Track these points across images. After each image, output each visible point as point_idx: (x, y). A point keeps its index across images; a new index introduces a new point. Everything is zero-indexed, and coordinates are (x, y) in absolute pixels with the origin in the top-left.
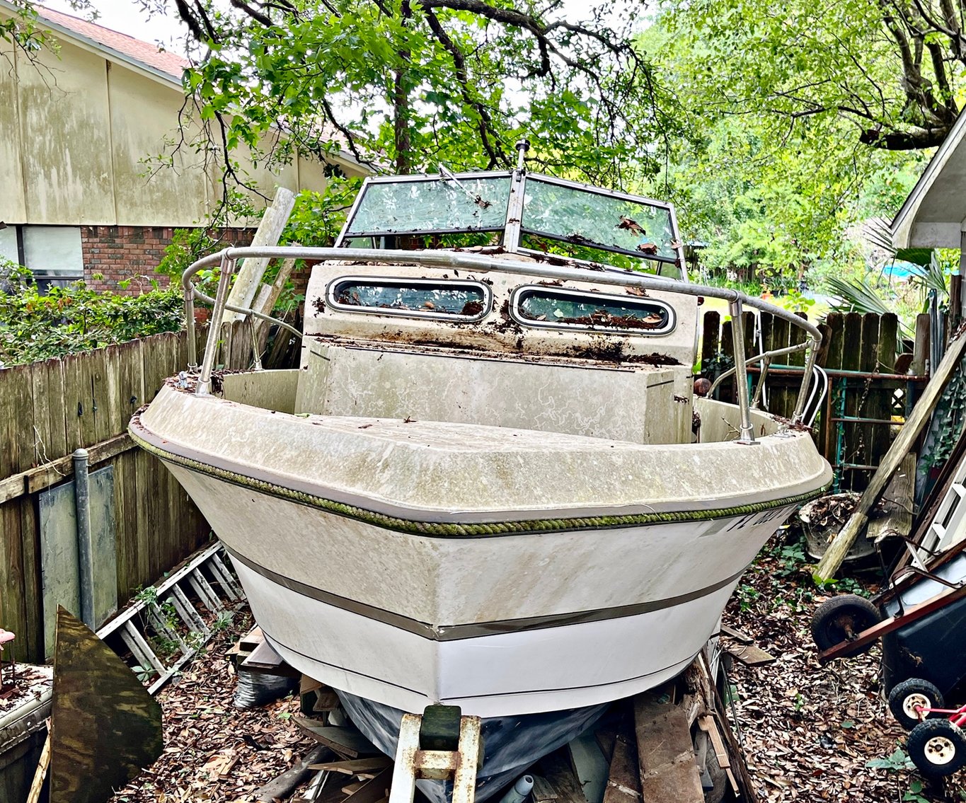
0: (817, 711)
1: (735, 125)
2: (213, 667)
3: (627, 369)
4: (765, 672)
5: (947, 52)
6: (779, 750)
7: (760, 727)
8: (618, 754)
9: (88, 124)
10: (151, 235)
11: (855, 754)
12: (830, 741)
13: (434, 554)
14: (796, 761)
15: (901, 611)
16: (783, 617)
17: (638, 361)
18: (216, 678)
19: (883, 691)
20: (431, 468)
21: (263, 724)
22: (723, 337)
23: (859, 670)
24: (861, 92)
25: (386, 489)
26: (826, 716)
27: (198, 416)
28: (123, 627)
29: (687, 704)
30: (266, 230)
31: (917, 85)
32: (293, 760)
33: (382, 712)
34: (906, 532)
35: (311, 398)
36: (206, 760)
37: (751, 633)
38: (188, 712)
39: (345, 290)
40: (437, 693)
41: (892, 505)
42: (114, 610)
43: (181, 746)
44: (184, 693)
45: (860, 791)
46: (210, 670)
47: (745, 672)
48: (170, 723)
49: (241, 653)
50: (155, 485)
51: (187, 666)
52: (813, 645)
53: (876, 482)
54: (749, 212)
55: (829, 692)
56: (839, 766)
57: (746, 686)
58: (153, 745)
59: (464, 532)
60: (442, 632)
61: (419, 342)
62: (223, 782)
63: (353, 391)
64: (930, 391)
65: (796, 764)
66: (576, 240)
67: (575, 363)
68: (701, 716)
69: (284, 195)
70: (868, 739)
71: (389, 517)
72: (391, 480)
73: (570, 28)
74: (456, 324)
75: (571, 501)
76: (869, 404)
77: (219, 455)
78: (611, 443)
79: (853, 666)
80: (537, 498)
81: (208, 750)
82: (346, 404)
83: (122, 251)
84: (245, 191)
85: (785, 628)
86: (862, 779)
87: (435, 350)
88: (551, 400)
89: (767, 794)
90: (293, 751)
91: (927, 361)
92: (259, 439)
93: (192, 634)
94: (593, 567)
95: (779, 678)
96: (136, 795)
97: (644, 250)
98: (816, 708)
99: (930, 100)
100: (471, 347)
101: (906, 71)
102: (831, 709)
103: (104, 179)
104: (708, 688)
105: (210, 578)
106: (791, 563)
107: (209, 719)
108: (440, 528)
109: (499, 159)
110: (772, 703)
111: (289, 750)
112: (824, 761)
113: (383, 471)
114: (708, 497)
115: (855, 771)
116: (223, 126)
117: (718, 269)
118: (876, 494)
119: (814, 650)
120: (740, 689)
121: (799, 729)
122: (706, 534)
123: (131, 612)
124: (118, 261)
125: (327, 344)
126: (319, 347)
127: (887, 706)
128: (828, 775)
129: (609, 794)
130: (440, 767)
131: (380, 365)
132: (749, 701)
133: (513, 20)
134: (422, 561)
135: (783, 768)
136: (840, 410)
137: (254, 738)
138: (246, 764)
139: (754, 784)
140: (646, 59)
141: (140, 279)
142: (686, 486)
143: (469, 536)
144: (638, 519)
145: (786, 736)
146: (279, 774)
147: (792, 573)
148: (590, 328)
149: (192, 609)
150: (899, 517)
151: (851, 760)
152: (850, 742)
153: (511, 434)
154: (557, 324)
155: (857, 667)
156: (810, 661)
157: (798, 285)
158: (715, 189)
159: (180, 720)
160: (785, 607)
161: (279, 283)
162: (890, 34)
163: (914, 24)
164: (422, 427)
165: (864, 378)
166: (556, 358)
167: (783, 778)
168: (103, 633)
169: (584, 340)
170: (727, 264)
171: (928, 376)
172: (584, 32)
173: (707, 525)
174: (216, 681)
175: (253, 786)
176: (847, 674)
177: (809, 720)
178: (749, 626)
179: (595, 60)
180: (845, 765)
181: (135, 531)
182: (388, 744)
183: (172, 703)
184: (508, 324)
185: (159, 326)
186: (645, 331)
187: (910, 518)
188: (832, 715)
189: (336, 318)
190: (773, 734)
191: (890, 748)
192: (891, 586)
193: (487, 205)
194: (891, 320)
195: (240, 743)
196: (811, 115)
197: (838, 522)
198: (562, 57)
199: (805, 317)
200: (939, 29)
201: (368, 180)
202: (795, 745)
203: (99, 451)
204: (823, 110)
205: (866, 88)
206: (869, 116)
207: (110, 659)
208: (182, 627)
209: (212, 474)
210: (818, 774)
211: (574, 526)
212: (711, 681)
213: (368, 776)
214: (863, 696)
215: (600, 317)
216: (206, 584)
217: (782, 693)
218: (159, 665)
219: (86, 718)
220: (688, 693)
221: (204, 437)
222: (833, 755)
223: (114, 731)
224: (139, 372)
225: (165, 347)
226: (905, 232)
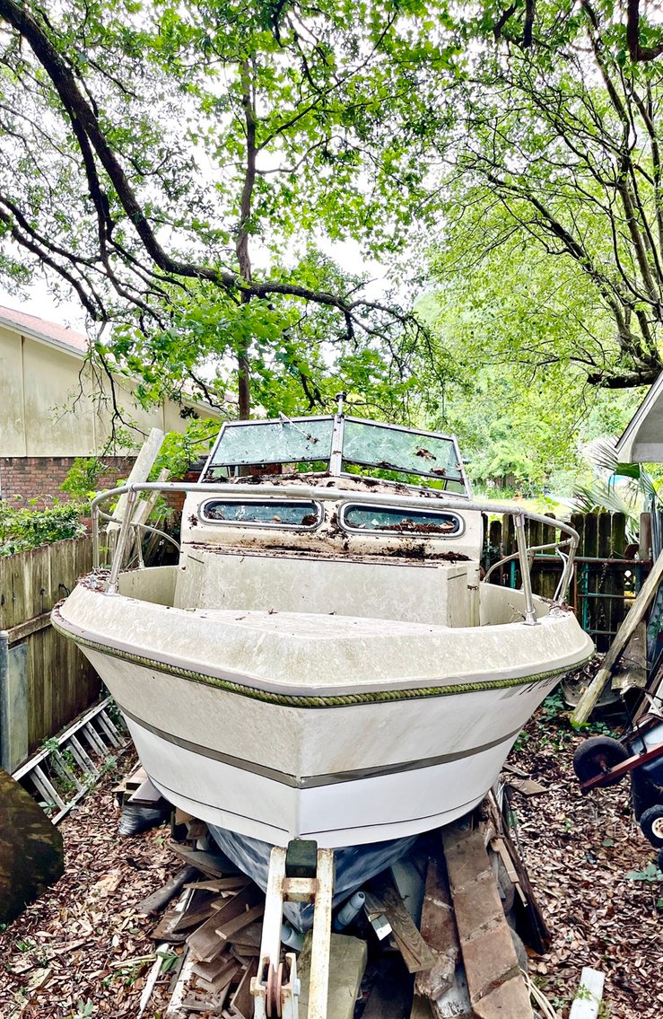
0: (582, 832)
1: (491, 372)
2: (102, 802)
3: (431, 565)
4: (538, 800)
5: (650, 317)
6: (554, 866)
7: (537, 846)
8: (431, 873)
9: (7, 383)
10: (52, 463)
11: (615, 868)
12: (595, 858)
13: (300, 720)
14: (568, 874)
15: (645, 750)
16: (549, 754)
17: (437, 558)
18: (104, 811)
19: (634, 815)
20: (297, 652)
21: (142, 847)
22: (491, 534)
23: (612, 797)
24: (587, 347)
25: (261, 669)
26: (589, 836)
27: (109, 611)
28: (33, 771)
29: (482, 829)
30: (143, 460)
31: (628, 340)
32: (166, 878)
33: (249, 843)
34: (642, 684)
35: (189, 592)
36: (98, 879)
37: (524, 768)
38: (82, 839)
39: (211, 509)
40: (297, 830)
41: (629, 662)
42: (26, 757)
43: (78, 867)
44: (79, 823)
45: (622, 900)
46: (100, 804)
47: (522, 800)
48: (69, 848)
49: (127, 792)
50: (58, 656)
51: (81, 801)
52: (574, 777)
53: (617, 645)
54: (502, 435)
55: (590, 816)
56: (603, 878)
57: (523, 811)
58: (56, 867)
59: (323, 704)
60: (303, 781)
61: (269, 547)
62: (112, 897)
63: (222, 587)
64: (655, 573)
65: (568, 877)
66: (384, 466)
67: (389, 560)
68: (493, 840)
69: (156, 433)
70: (625, 856)
71: (265, 692)
72: (265, 663)
73: (368, 305)
74: (297, 532)
75: (403, 676)
76: (606, 583)
77: (128, 642)
78: (430, 627)
79: (608, 794)
80: (378, 675)
81: (99, 871)
82: (216, 596)
83: (30, 476)
84: (130, 429)
85: (551, 763)
86: (623, 889)
87: (282, 553)
88: (374, 591)
89: (546, 903)
90: (166, 871)
91: (650, 549)
92: (159, 629)
93: (86, 775)
94: (418, 727)
95: (549, 805)
96: (43, 909)
97: (436, 472)
98: (581, 829)
99: (639, 352)
100: (309, 550)
101: (620, 330)
102: (593, 831)
103: (18, 423)
104: (497, 816)
105: (99, 729)
106: (552, 711)
107: (99, 845)
108: (305, 700)
109: (316, 402)
110: (545, 826)
111: (163, 870)
112: (590, 875)
113: (258, 655)
114: (505, 669)
115: (617, 883)
116: (112, 381)
117: (480, 479)
118: (617, 654)
119: (575, 781)
120: (519, 814)
121: (569, 848)
122: (504, 698)
123: (38, 759)
124: (27, 483)
125: (201, 551)
126: (195, 554)
127: (638, 828)
128: (594, 886)
129: (426, 907)
130: (303, 892)
131: (242, 566)
132: (527, 824)
133: (327, 301)
134: (290, 727)
135: (558, 880)
136: (584, 588)
137: (135, 860)
138: (129, 882)
139: (536, 895)
140: (425, 325)
141: (44, 497)
142: (489, 660)
143: (328, 706)
144: (455, 689)
145: (558, 853)
146: (155, 890)
147: (554, 718)
148: (399, 534)
149: (85, 755)
150: (636, 672)
151: (612, 873)
152: (611, 858)
153: (351, 622)
154: (374, 531)
155: (611, 795)
156: (573, 791)
157: (542, 490)
158: (476, 419)
159: (77, 846)
160: (550, 746)
161: (152, 499)
162: (605, 303)
163: (624, 297)
164: (283, 618)
165: (602, 563)
166: (374, 557)
167: (559, 889)
168: (18, 776)
169: (396, 542)
170: (487, 475)
171: (652, 560)
172: (379, 307)
173: (505, 691)
174: (105, 813)
175: (135, 901)
176: (603, 801)
177: (576, 839)
178: (523, 762)
179: (387, 327)
180: (608, 878)
181: (42, 694)
182: (252, 869)
183: (70, 831)
184: (337, 532)
185: (60, 533)
186: (442, 534)
187: (645, 673)
188: (594, 835)
189: (206, 530)
190: (548, 852)
191: (643, 863)
192: (636, 728)
193: (316, 441)
194: (621, 518)
195: (124, 864)
196: (549, 364)
197: (588, 677)
198: (362, 326)
199: (554, 517)
200: (643, 300)
201: (225, 424)
202: (566, 861)
203: (17, 633)
204: (558, 360)
205: (590, 343)
206: (593, 363)
207: (24, 798)
208: (78, 770)
209: (123, 658)
210: (587, 885)
211: (407, 696)
212: (498, 809)
213: (231, 893)
214: (618, 819)
215: (407, 525)
216: (96, 735)
217: (552, 817)
218: (60, 802)
219: (6, 846)
220: (482, 820)
221: (114, 628)
222: (597, 869)
223: (27, 857)
224: (47, 570)
225: (68, 551)
226: (627, 450)
